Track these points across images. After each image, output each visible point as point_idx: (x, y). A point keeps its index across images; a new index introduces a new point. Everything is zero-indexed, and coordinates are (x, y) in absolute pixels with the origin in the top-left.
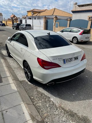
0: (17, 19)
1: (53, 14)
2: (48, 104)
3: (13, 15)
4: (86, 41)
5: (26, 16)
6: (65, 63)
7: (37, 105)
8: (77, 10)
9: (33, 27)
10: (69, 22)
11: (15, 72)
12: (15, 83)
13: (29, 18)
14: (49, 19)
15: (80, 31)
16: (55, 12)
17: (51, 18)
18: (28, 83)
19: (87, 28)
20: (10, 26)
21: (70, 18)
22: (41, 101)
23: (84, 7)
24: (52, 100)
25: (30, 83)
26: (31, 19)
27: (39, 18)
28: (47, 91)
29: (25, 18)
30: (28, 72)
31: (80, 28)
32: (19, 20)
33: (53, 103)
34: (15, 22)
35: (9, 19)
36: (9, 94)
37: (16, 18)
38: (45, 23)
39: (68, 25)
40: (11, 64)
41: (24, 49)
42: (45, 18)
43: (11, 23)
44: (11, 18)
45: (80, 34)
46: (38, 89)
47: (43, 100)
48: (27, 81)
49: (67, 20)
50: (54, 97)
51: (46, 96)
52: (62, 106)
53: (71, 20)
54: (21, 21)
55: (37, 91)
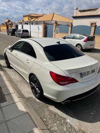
0: (12, 24)
1: (52, 19)
2: (65, 127)
3: (8, 20)
4: (91, 48)
5: (22, 21)
6: (82, 77)
7: (52, 129)
8: (78, 15)
9: (30, 33)
10: (70, 28)
11: (19, 86)
12: (21, 101)
13: (25, 23)
14: (48, 24)
15: (84, 38)
16: (54, 17)
17: (50, 23)
18: (36, 100)
19: (90, 34)
20: (4, 31)
21: (71, 24)
22: (56, 124)
23: (85, 12)
24: (69, 121)
25: (39, 101)
26: (27, 24)
27: (37, 23)
28: (60, 111)
29: (21, 23)
30: (37, 87)
31: (84, 35)
32: (14, 25)
33: (71, 125)
34: (10, 27)
35: (3, 24)
36: (18, 117)
37: (11, 22)
38: (44, 29)
39: (70, 31)
40: (12, 77)
41: (31, 60)
42: (44, 23)
43: (5, 28)
44: (5, 23)
45: (84, 41)
46: (49, 108)
47: (58, 122)
48: (34, 97)
49: (68, 26)
50: (71, 118)
51: (61, 117)
52: (82, 129)
53: (72, 26)
54: (17, 26)
55: (48, 110)
